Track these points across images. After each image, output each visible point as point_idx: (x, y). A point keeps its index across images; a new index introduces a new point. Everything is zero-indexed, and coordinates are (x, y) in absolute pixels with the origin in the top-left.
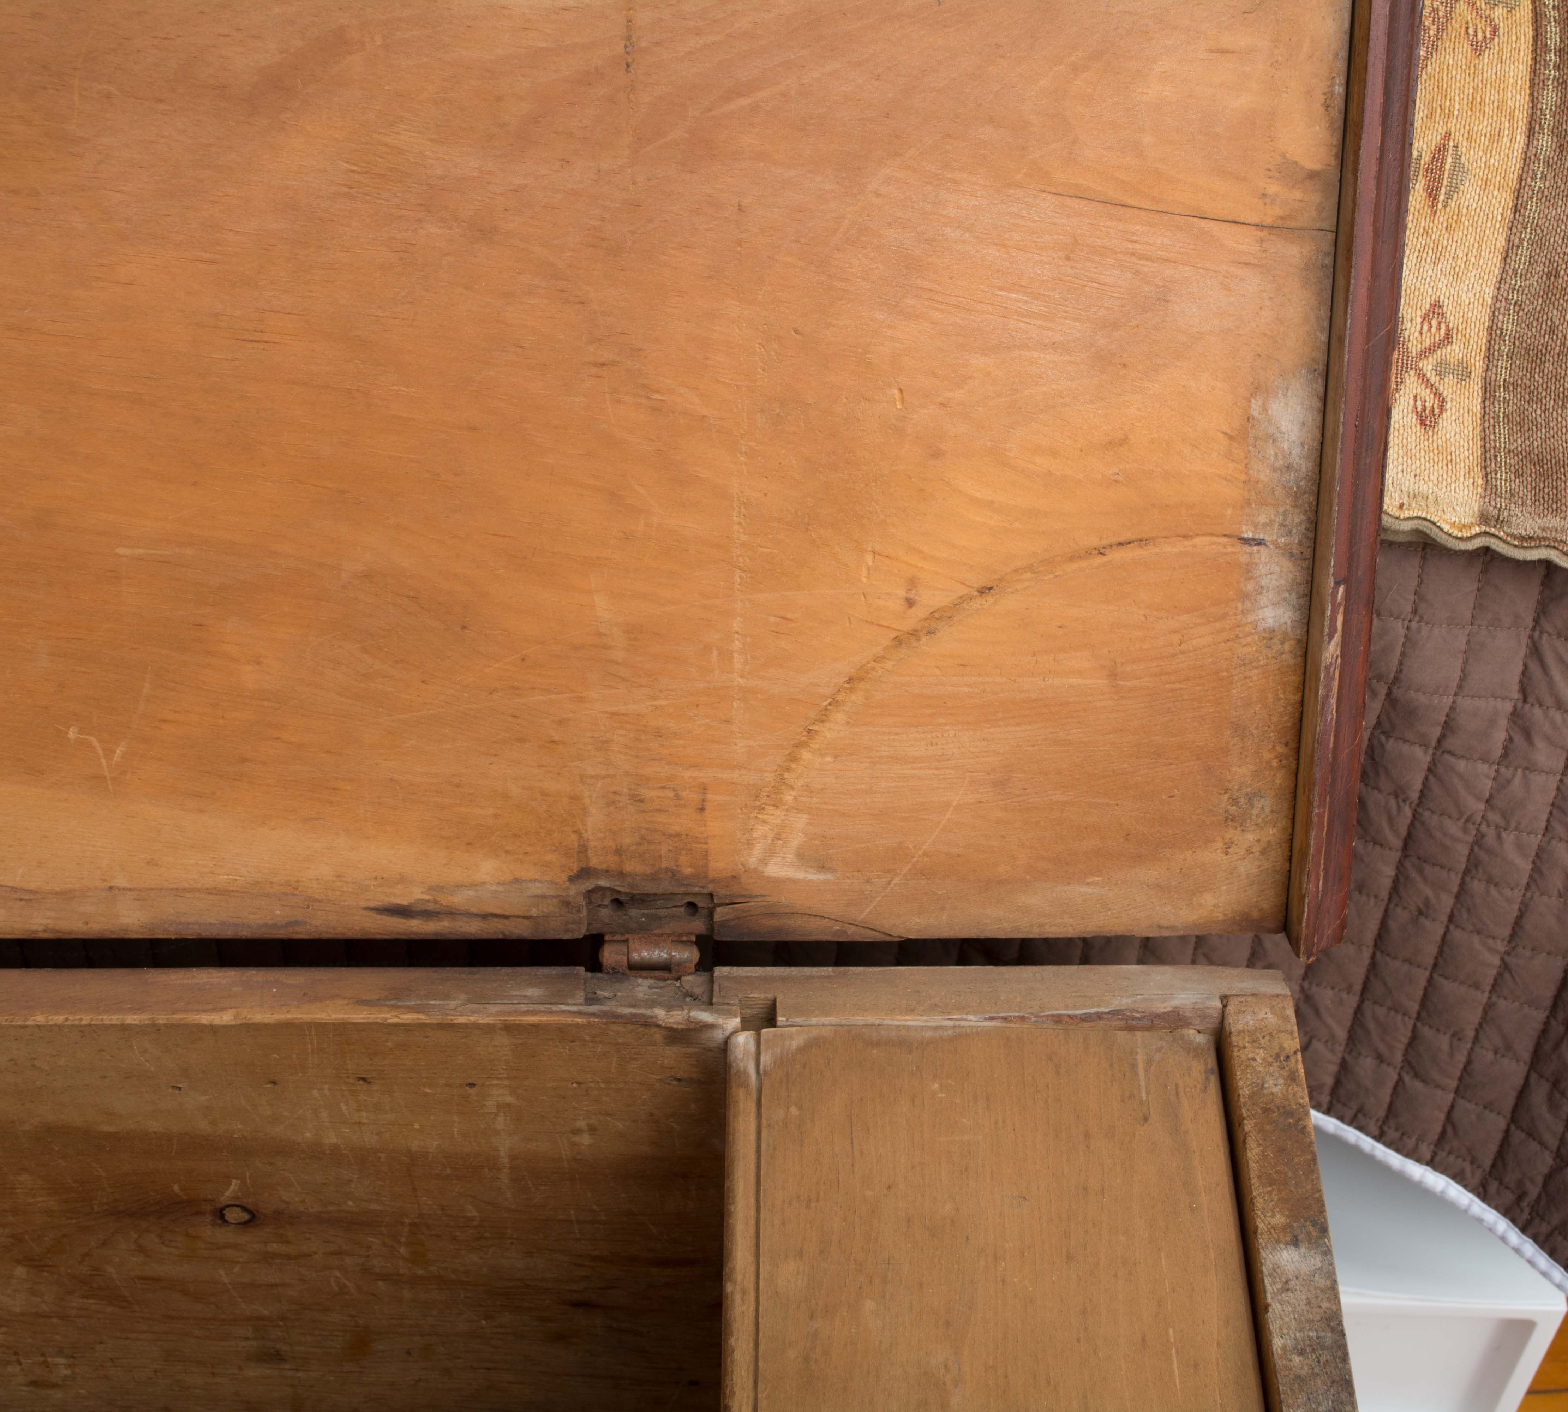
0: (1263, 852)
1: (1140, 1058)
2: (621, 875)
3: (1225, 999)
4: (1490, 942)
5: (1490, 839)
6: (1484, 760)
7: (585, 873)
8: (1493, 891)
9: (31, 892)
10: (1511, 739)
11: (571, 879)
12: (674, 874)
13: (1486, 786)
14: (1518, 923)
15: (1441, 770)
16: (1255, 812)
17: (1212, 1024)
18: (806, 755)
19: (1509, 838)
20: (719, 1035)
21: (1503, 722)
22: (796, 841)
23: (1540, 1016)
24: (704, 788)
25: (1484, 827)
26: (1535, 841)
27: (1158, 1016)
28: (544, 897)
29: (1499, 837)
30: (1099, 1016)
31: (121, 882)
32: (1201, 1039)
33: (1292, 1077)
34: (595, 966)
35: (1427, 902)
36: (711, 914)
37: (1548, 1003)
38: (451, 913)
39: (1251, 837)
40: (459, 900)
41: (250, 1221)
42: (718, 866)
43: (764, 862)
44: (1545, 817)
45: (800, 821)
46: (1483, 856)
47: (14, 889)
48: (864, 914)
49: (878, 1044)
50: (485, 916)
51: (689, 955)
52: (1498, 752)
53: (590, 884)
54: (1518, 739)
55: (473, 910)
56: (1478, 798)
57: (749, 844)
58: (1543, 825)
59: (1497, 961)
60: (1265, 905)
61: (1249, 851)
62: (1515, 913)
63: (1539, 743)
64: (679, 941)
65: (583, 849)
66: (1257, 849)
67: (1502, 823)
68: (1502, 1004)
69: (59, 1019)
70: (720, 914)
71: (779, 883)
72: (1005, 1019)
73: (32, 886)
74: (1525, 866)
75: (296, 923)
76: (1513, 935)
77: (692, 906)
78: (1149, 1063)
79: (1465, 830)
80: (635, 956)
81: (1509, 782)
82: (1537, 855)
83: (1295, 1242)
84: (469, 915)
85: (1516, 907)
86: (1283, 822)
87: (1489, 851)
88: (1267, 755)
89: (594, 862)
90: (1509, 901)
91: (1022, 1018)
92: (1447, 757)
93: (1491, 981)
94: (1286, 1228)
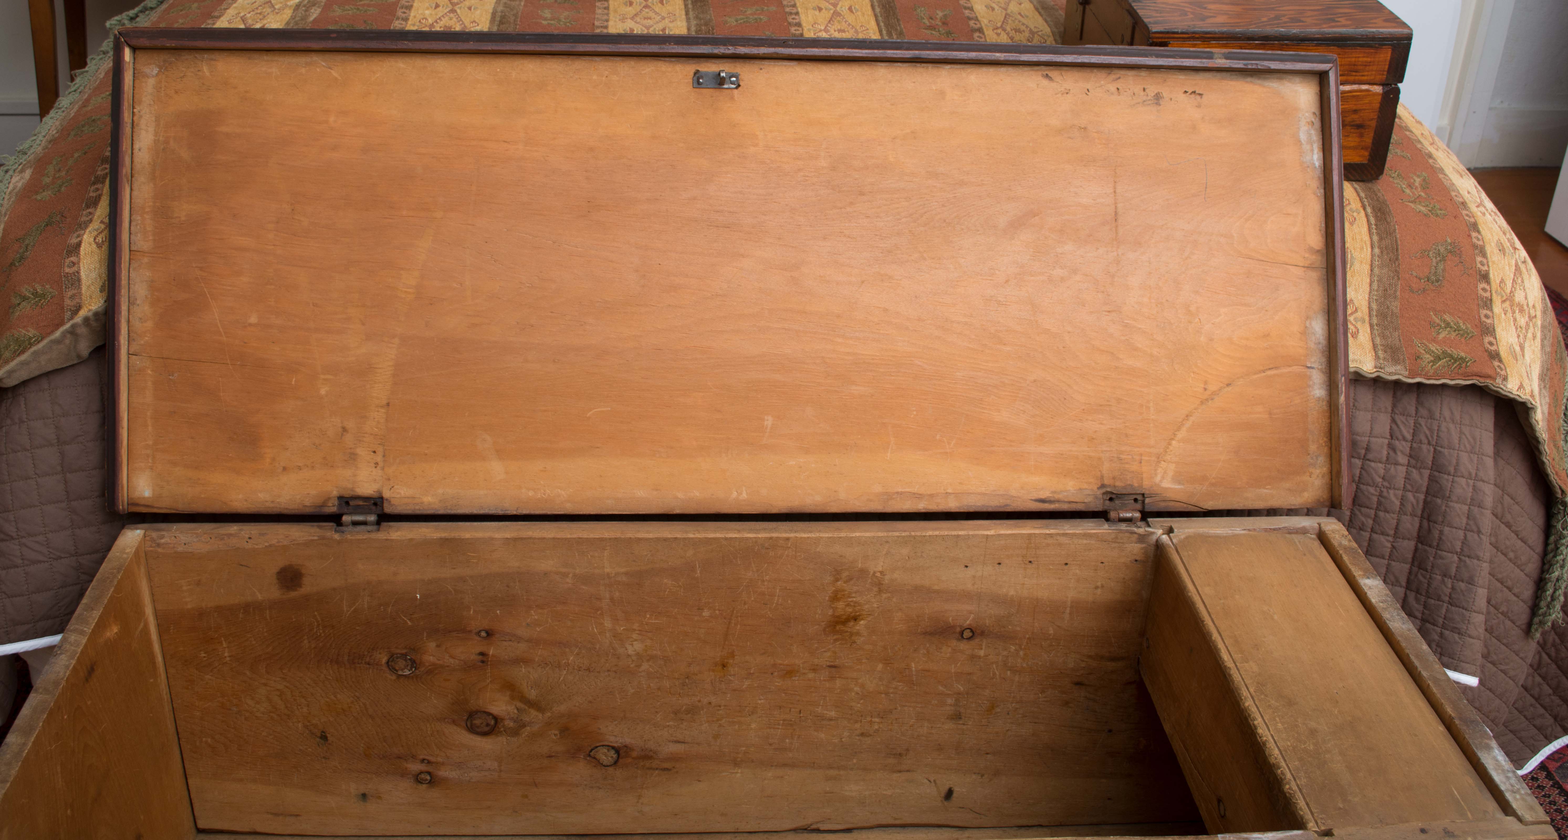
0: (1323, 477)
1: (1296, 541)
2: (1115, 486)
3: (1319, 524)
4: (1387, 537)
5: (1385, 494)
6: (1380, 462)
7: (1103, 486)
8: (1387, 514)
9: (920, 495)
10: (1389, 454)
11: (1098, 488)
12: (1131, 485)
13: (1382, 472)
14: (1397, 528)
15: (1366, 467)
16: (1319, 462)
17: (1317, 531)
18: (1174, 442)
19: (1391, 492)
20: (1154, 538)
21: (1385, 447)
22: (1171, 474)
23: (1408, 566)
24: (1141, 455)
25: (1382, 489)
26: (1400, 493)
27: (1299, 528)
28: (1089, 495)
29: (1388, 492)
30: (1280, 529)
31: (950, 491)
32: (1314, 536)
33: (1350, 541)
34: (1107, 520)
35: (1363, 524)
36: (1143, 502)
37: (1410, 560)
38: (1058, 501)
39: (1318, 471)
40: (1060, 496)
41: (972, 637)
42: (1146, 484)
43: (1161, 481)
44: (1403, 483)
45: (1172, 466)
46: (1383, 500)
47: (914, 494)
48: (1193, 501)
49: (1210, 537)
50: (1070, 502)
51: (1138, 515)
52: (1385, 459)
53: (1104, 490)
54: (1392, 453)
55: (1066, 500)
56: (1380, 477)
57: (1156, 474)
58: (1403, 486)
59: (1389, 545)
60: (1325, 497)
61: (1318, 476)
62: (1395, 524)
63: (1399, 453)
64: (1134, 510)
65: (1102, 477)
66: (1320, 476)
67: (1388, 486)
68: (1393, 563)
69: (937, 533)
70: (1147, 501)
71: (1166, 489)
72: (1249, 530)
73: (920, 492)
74: (1398, 503)
75: (1007, 505)
76: (1396, 532)
77: (1136, 500)
78: (1300, 542)
79: (1376, 490)
80: (1121, 515)
81: (1390, 469)
82: (1402, 499)
83: (1368, 578)
84: (1065, 502)
85: (1395, 521)
86: (1328, 466)
87: (1385, 498)
88: (1321, 442)
89: (1106, 482)
90: (1393, 518)
91: (1255, 529)
92: (1367, 462)
93: (1388, 554)
94: (1364, 575)
